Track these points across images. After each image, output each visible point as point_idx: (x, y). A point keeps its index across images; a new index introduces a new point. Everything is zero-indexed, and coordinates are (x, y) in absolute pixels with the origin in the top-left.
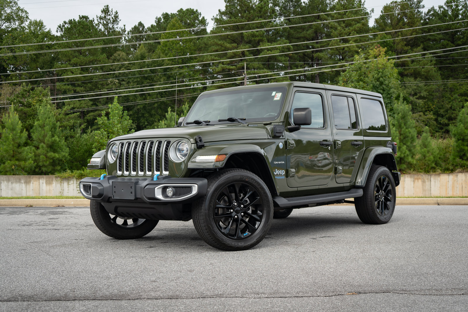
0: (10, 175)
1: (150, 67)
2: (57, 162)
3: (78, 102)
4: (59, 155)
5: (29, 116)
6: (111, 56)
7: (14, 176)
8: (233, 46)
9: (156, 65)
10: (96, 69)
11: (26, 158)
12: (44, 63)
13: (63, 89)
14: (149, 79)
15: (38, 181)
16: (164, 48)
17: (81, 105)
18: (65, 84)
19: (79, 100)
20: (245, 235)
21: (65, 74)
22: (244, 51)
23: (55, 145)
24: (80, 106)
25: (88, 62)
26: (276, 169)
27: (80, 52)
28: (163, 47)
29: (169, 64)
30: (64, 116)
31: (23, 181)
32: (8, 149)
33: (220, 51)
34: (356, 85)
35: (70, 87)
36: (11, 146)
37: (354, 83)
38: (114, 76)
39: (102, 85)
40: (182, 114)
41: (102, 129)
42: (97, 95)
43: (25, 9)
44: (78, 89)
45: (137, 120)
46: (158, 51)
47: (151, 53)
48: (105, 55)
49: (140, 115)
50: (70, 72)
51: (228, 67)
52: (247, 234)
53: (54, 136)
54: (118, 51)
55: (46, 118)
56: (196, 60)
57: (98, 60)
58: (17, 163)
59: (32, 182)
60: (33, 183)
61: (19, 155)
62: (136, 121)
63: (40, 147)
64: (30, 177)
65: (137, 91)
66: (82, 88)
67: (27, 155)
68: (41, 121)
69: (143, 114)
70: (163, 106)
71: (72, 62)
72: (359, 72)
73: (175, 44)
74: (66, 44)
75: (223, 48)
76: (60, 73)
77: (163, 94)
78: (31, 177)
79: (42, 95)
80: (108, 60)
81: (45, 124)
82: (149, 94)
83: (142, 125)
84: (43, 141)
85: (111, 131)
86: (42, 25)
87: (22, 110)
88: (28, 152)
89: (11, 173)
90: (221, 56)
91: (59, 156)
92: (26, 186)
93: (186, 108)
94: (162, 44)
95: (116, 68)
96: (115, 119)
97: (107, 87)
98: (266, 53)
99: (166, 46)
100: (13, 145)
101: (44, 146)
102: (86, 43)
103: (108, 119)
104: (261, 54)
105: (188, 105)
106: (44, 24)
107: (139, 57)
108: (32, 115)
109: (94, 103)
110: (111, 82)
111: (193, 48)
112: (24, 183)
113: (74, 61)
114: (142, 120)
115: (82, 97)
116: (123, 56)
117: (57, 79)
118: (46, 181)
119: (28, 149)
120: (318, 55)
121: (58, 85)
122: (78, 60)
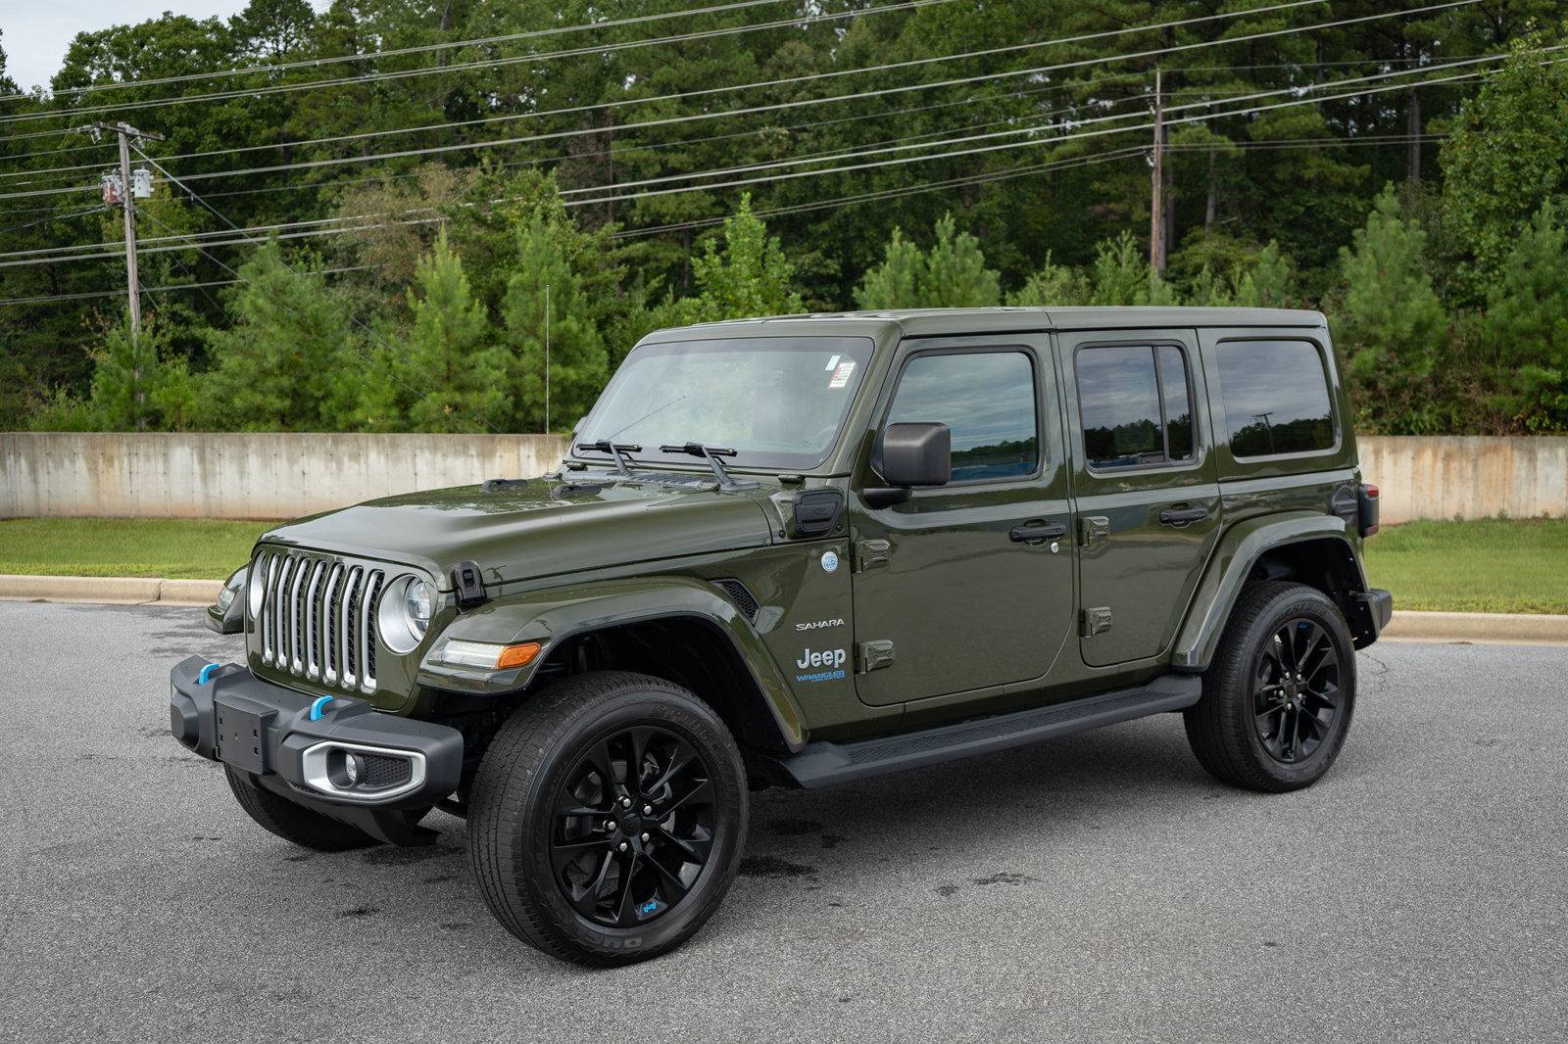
0: (440, 432)
1: (882, 84)
2: (575, 392)
3: (673, 197)
4: (580, 371)
5: (499, 256)
6: (770, 57)
7: (450, 435)
8: (1136, 11)
9: (899, 78)
10: (726, 98)
11: (482, 384)
12: (577, 86)
13: (631, 159)
14: (880, 124)
15: (516, 452)
16: (927, 26)
17: (683, 206)
18: (637, 145)
19: (677, 194)
20: (646, 909)
21: (635, 116)
22: (1170, 28)
23: (567, 342)
24: (678, 208)
25: (700, 78)
26: (807, 651)
27: (678, 48)
28: (924, 21)
29: (939, 73)
30: (598, 255)
31: (473, 451)
32: (432, 357)
33: (1098, 26)
34: (1510, 140)
35: (649, 153)
36: (439, 348)
37: (1505, 133)
38: (778, 116)
39: (742, 143)
40: (935, 247)
41: (707, 293)
42: (728, 177)
44: (675, 160)
45: (842, 249)
46: (908, 34)
47: (885, 43)
48: (750, 54)
49: (852, 234)
50: (649, 109)
51: (1120, 78)
52: (653, 906)
53: (565, 318)
54: (788, 40)
55: (543, 264)
56: (1024, 60)
57: (730, 69)
58: (458, 398)
59: (498, 454)
60: (501, 457)
61: (463, 375)
62: (840, 252)
63: (526, 348)
64: (492, 440)
65: (842, 163)
66: (685, 155)
67: (486, 376)
68: (527, 274)
69: (861, 230)
70: (920, 204)
71: (656, 78)
72: (1524, 94)
73: (960, 11)
74: (637, 27)
75: (1106, 19)
76: (622, 114)
77: (920, 169)
78: (497, 439)
79: (536, 192)
80: (761, 68)
81: (540, 283)
82: (879, 170)
83: (858, 264)
84: (532, 332)
85: (730, 297)
87: (479, 239)
88: (490, 362)
89: (441, 426)
90: (1101, 45)
91: (578, 374)
92: (483, 464)
93: (945, 228)
94: (919, 12)
95: (781, 93)
96: (742, 264)
97: (755, 151)
98: (1244, 28)
99: (932, 18)
100: (446, 346)
101: (538, 346)
102: (694, 21)
103: (726, 262)
104: (1227, 33)
105: (953, 220)
107: (851, 57)
108: (507, 253)
109: (720, 198)
110: (768, 136)
111: (1014, 20)
112: (478, 455)
113: (662, 75)
114: (859, 249)
115: (687, 183)
116: (804, 57)
117: (614, 131)
118: (538, 452)
119: (493, 355)
120: (1419, 28)
121: (616, 150)
122: (674, 71)
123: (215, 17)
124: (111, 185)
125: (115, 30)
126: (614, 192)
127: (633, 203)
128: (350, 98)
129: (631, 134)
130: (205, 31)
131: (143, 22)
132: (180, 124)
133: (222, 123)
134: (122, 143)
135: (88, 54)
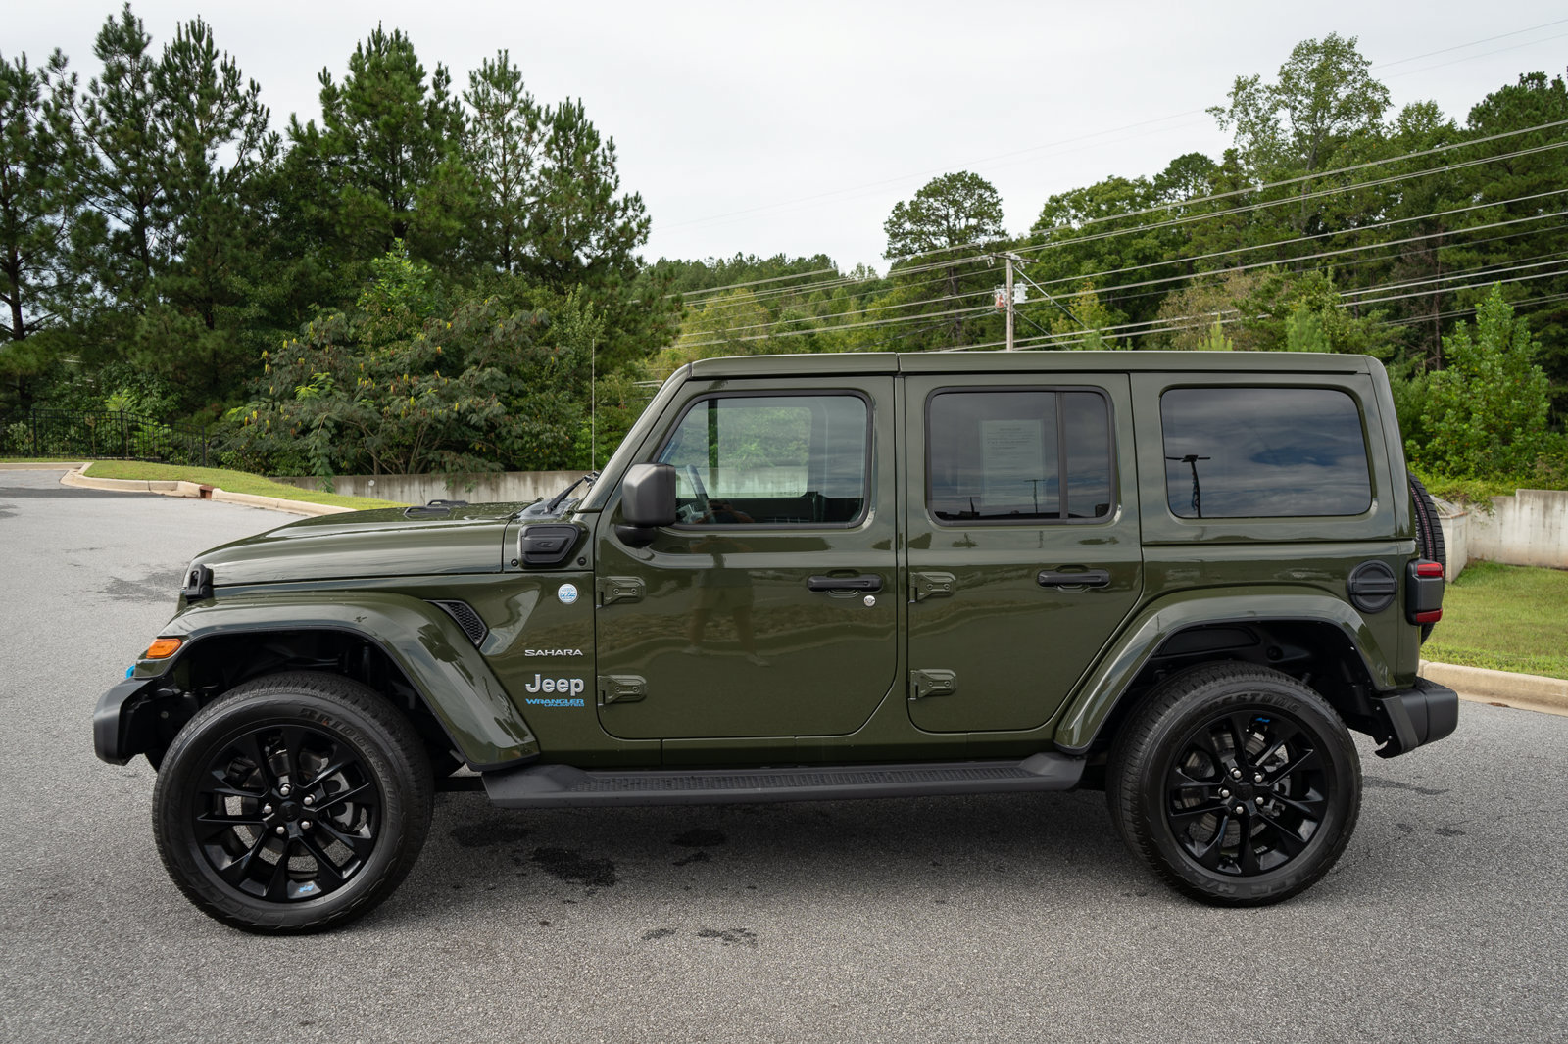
12: (1412, 204)
13: (1457, 260)
18: (1461, 249)
26: (538, 676)
27: (1505, 166)
30: (1364, 337)
35: (1473, 255)
42: (1546, 269)
43: (1382, 83)
44: (1494, 258)
66: (1505, 254)
85: (1476, 369)
86: (1434, 113)
87: (1262, 326)
106: (1440, 109)
109: (1537, 289)
117: (1442, 237)
121: (1443, 253)
122: (1500, 186)
123: (1142, 177)
124: (1001, 295)
125: (1074, 191)
126: (1440, 285)
127: (1455, 296)
128: (1231, 226)
129: (1459, 239)
130: (1134, 187)
131: (1094, 184)
132: (1110, 253)
133: (1139, 250)
134: (1009, 266)
135: (1056, 209)
